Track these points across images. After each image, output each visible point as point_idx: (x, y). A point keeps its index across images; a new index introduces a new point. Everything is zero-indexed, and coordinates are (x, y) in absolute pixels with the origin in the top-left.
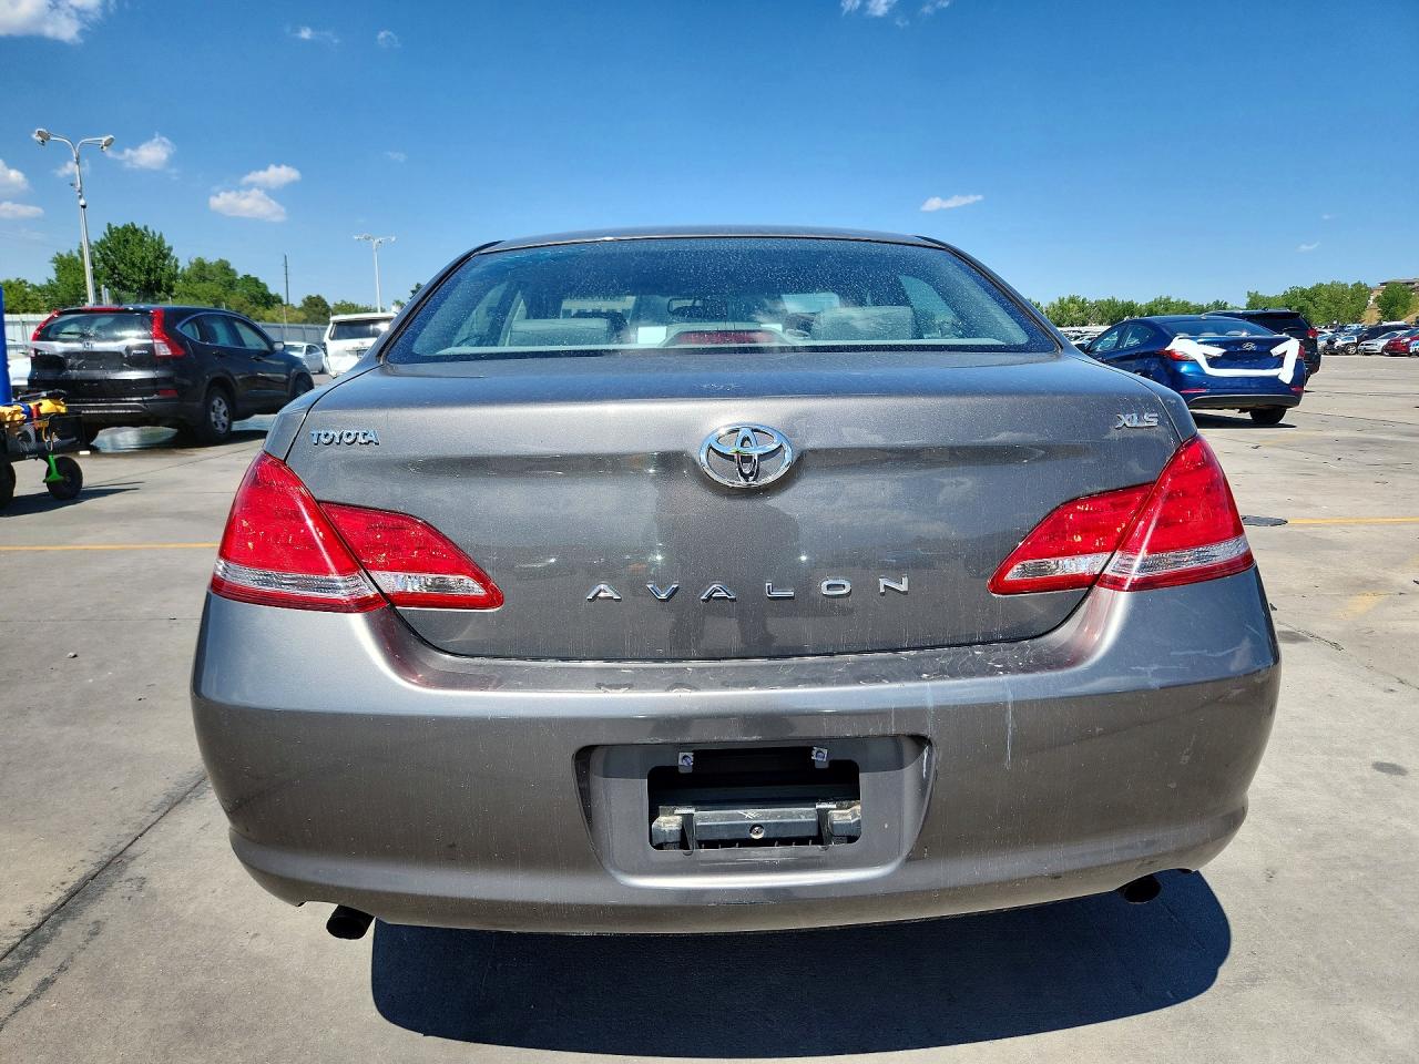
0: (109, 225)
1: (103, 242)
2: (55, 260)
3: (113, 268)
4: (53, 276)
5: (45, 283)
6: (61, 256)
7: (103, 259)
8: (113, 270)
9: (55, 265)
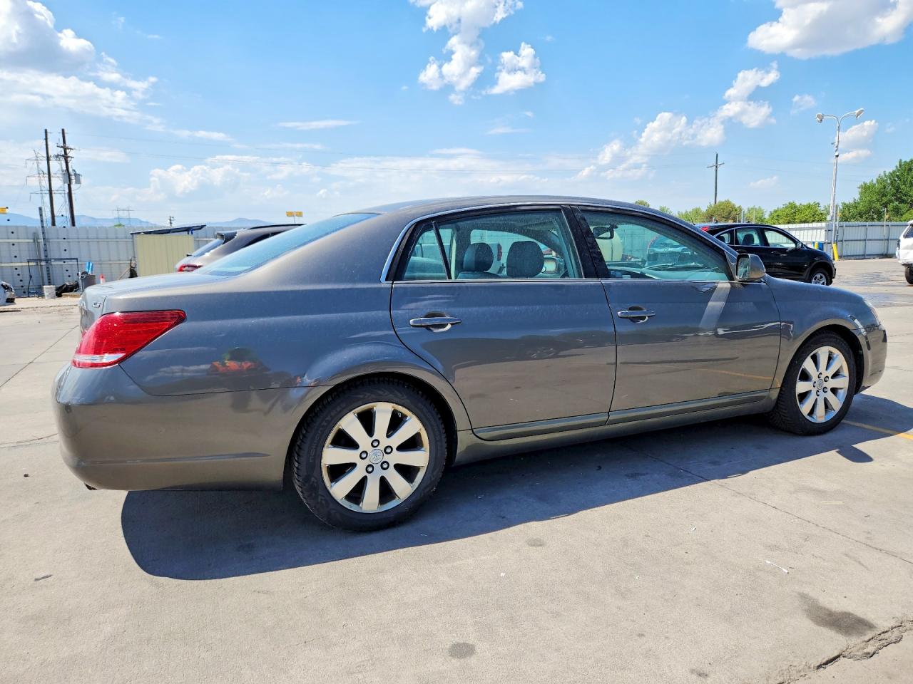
0: (901, 160)
1: (894, 172)
2: (861, 187)
3: (898, 189)
4: (857, 197)
5: (852, 201)
6: (865, 184)
7: (892, 182)
8: (897, 190)
9: (860, 190)
